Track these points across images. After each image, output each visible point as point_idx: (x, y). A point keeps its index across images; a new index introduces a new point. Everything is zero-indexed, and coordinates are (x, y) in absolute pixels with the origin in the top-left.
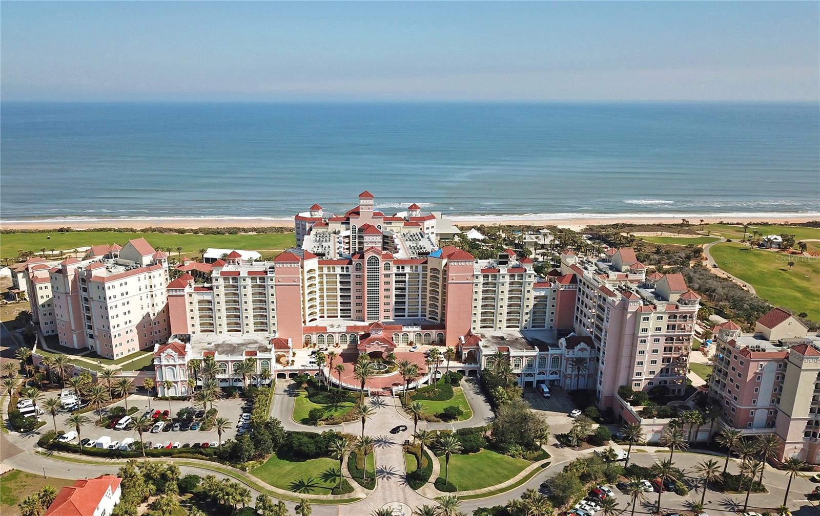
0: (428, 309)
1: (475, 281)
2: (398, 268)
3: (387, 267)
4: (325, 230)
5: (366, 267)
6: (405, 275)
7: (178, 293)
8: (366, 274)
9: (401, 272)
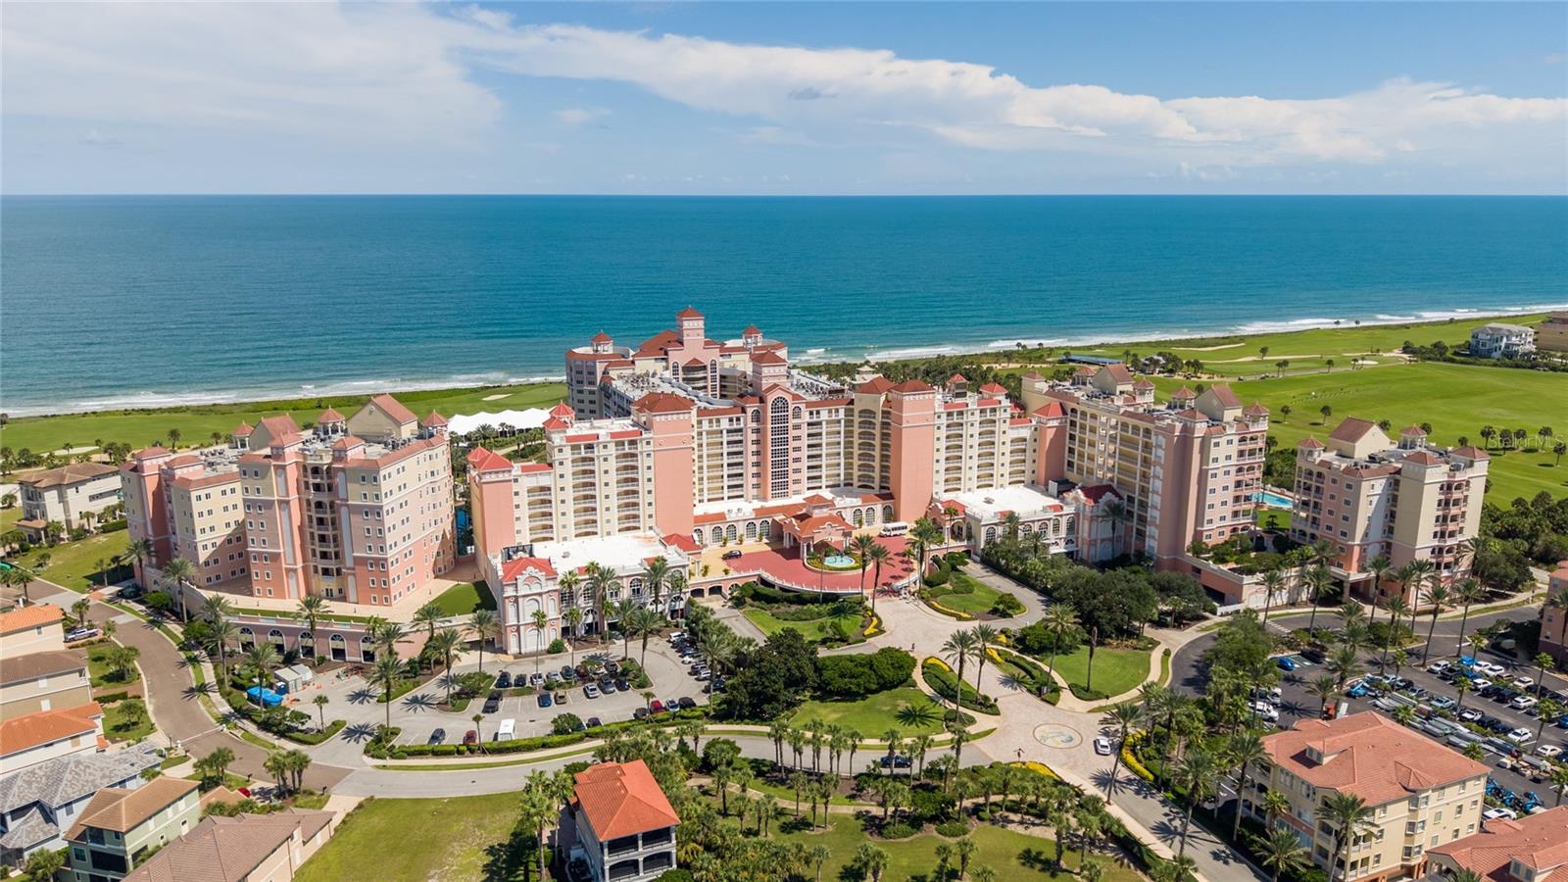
0: (856, 473)
1: (937, 422)
2: (811, 413)
3: (797, 414)
4: (631, 371)
5: (770, 414)
6: (820, 423)
7: (501, 477)
8: (769, 426)
9: (815, 419)
